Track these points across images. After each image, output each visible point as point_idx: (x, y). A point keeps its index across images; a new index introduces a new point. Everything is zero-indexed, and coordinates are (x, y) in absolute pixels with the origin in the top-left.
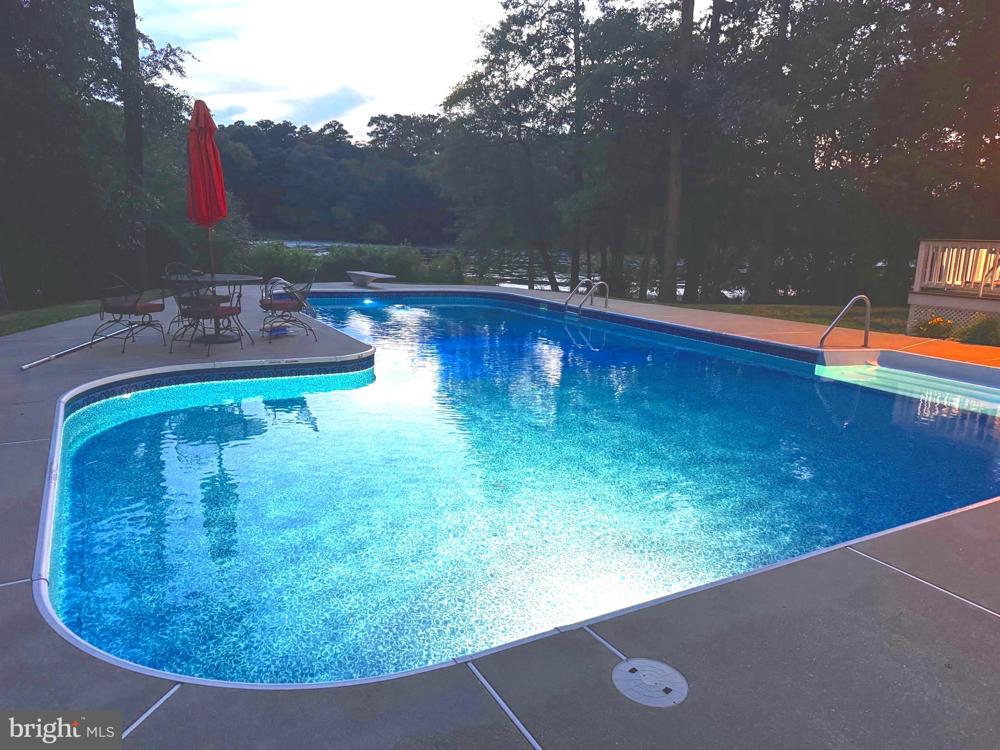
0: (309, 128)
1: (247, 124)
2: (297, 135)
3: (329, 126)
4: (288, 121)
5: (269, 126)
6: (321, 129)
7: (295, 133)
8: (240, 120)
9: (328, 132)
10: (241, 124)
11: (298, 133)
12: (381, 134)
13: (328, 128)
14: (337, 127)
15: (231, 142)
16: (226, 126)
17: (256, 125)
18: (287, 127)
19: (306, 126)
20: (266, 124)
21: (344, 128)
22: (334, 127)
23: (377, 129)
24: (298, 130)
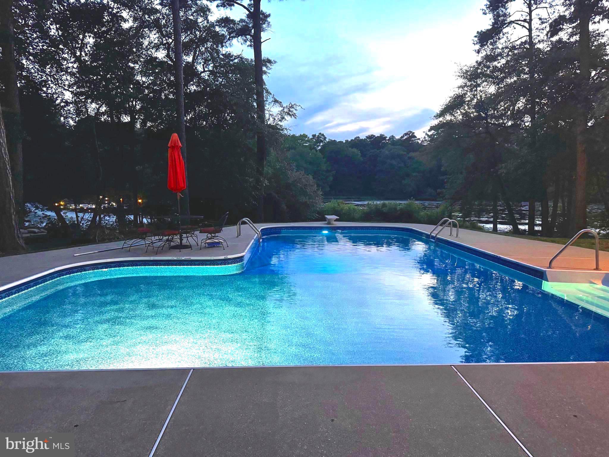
0: (394, 137)
1: (361, 138)
2: (387, 141)
3: (406, 134)
4: (383, 134)
5: (373, 138)
6: (402, 137)
7: (386, 140)
8: (357, 136)
9: (405, 137)
10: (358, 138)
11: (388, 140)
12: (436, 136)
13: (405, 136)
14: (411, 135)
15: (350, 149)
16: (349, 140)
17: (366, 138)
18: (382, 137)
19: (393, 136)
20: (371, 137)
21: (415, 134)
22: (409, 135)
23: (434, 133)
24: (387, 139)
